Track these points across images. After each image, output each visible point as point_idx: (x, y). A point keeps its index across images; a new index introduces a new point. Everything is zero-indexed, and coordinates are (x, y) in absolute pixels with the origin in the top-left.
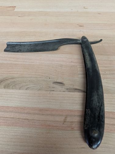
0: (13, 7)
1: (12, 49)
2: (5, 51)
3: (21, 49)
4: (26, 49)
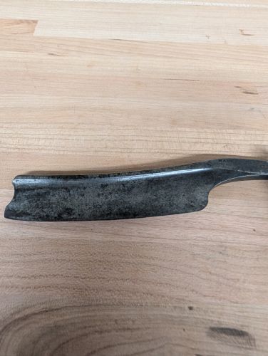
0: (28, 22)
1: (37, 206)
2: (11, 214)
3: (69, 206)
4: (91, 206)
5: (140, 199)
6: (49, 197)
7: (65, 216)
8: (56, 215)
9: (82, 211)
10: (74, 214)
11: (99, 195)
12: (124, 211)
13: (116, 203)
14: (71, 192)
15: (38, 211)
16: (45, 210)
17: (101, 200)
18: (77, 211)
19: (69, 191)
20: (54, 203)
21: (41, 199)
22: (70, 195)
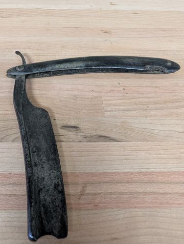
1: (55, 211)
4: (51, 172)
5: (43, 142)
6: (47, 204)
7: (60, 189)
8: (60, 195)
9: (55, 177)
10: (58, 182)
11: (43, 167)
12: (53, 151)
13: (47, 156)
14: (42, 187)
15: (59, 210)
16: (57, 204)
17: (46, 166)
18: (55, 181)
19: (41, 189)
20: (52, 199)
21: (49, 209)
22: (44, 188)
